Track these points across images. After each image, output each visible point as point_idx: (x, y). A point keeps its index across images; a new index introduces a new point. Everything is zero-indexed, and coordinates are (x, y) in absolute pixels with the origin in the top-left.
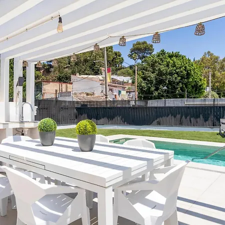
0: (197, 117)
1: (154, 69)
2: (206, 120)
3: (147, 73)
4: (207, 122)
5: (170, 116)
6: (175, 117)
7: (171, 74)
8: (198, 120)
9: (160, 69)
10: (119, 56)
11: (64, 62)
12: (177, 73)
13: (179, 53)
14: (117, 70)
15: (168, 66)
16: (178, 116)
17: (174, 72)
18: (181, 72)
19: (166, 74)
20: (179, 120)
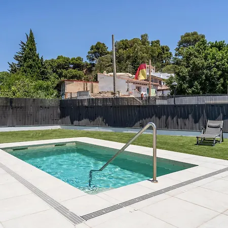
0: (185, 117)
1: (188, 63)
2: (196, 121)
3: (179, 67)
4: (197, 124)
5: (154, 117)
6: (159, 118)
7: (209, 68)
8: (187, 121)
9: (194, 62)
10: (167, 50)
11: (107, 60)
12: (217, 67)
13: (224, 42)
14: (163, 66)
15: (206, 58)
16: (164, 117)
17: (213, 65)
18: (223, 65)
19: (203, 68)
20: (165, 121)
